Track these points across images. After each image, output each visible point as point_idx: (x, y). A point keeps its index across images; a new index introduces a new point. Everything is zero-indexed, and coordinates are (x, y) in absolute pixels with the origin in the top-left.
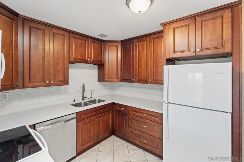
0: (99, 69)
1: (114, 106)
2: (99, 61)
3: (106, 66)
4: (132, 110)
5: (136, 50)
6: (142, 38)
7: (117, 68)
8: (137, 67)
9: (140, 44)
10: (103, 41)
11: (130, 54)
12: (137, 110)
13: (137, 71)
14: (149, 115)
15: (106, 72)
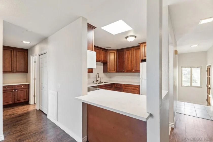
0: (104, 65)
1: (114, 85)
2: (105, 61)
3: (108, 64)
4: (124, 86)
5: (125, 55)
6: (129, 49)
7: (115, 65)
8: (126, 64)
9: (128, 52)
10: (107, 50)
11: (122, 57)
12: (127, 85)
13: (126, 66)
14: (133, 87)
15: (109, 67)
